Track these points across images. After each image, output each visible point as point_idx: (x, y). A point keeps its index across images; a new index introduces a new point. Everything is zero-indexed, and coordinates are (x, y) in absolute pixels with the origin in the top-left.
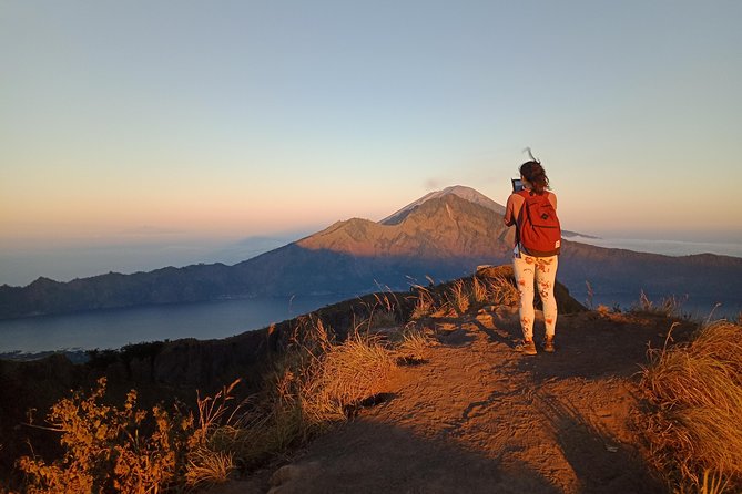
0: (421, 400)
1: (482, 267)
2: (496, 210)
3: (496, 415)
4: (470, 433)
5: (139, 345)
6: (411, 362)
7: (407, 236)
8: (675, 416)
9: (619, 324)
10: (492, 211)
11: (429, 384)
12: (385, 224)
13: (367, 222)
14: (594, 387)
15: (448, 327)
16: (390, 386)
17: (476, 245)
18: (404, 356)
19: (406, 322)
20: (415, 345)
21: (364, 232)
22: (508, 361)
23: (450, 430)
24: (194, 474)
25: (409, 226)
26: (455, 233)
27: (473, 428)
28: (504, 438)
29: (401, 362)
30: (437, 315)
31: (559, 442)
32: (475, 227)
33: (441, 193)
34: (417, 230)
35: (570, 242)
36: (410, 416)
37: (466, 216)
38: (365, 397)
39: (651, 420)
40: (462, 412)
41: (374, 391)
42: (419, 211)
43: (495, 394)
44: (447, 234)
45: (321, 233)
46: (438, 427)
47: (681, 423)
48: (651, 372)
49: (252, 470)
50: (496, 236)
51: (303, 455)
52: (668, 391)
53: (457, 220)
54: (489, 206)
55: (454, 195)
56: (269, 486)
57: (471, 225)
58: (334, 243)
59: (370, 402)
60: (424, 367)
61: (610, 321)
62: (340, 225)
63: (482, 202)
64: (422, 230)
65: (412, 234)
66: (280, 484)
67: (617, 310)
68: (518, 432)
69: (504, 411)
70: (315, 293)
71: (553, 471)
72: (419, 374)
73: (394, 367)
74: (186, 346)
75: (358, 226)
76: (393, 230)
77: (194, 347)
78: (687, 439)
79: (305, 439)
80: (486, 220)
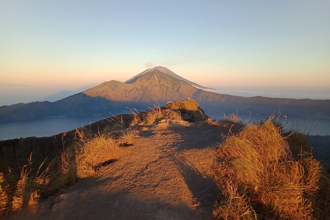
0: (128, 161)
1: (169, 102)
2: (176, 77)
3: (159, 166)
4: (147, 174)
5: (7, 141)
6: (126, 145)
7: (137, 89)
8: (230, 162)
9: (215, 126)
10: (174, 78)
11: (132, 155)
12: (126, 83)
13: (118, 82)
14: (201, 152)
15: (145, 129)
16: (116, 156)
17: (167, 93)
18: (123, 142)
19: (128, 128)
20: (128, 138)
21: (117, 86)
22: (168, 143)
23: (139, 173)
24: (17, 201)
25: (138, 84)
26: (158, 88)
27: (149, 172)
28: (161, 175)
29: (121, 145)
30: (141, 124)
31: (184, 176)
32: (167, 85)
33: (152, 69)
34: (142, 86)
35: (206, 92)
36: (122, 169)
37: (163, 80)
38: (103, 162)
39: (220, 165)
40: (145, 166)
41: (108, 159)
42: (142, 77)
43: (160, 158)
44: (155, 88)
45: (97, 87)
46: (134, 173)
47: (231, 166)
48: (222, 145)
49: (47, 197)
50: (176, 89)
51: (72, 188)
52: (229, 153)
53: (159, 82)
54: (173, 75)
55: (158, 71)
56: (54, 204)
57: (165, 84)
58: (103, 92)
59: (105, 164)
60: (131, 147)
61: (212, 125)
62: (105, 84)
63: (170, 74)
64: (144, 86)
65: (139, 88)
66: (59, 202)
67: (215, 120)
68: (167, 173)
69: (162, 165)
70: (95, 115)
71: (179, 188)
72: (128, 150)
73: (117, 148)
74: (32, 141)
75: (114, 84)
76: (131, 86)
77: (35, 140)
78: (233, 172)
79: (74, 182)
80: (172, 82)
